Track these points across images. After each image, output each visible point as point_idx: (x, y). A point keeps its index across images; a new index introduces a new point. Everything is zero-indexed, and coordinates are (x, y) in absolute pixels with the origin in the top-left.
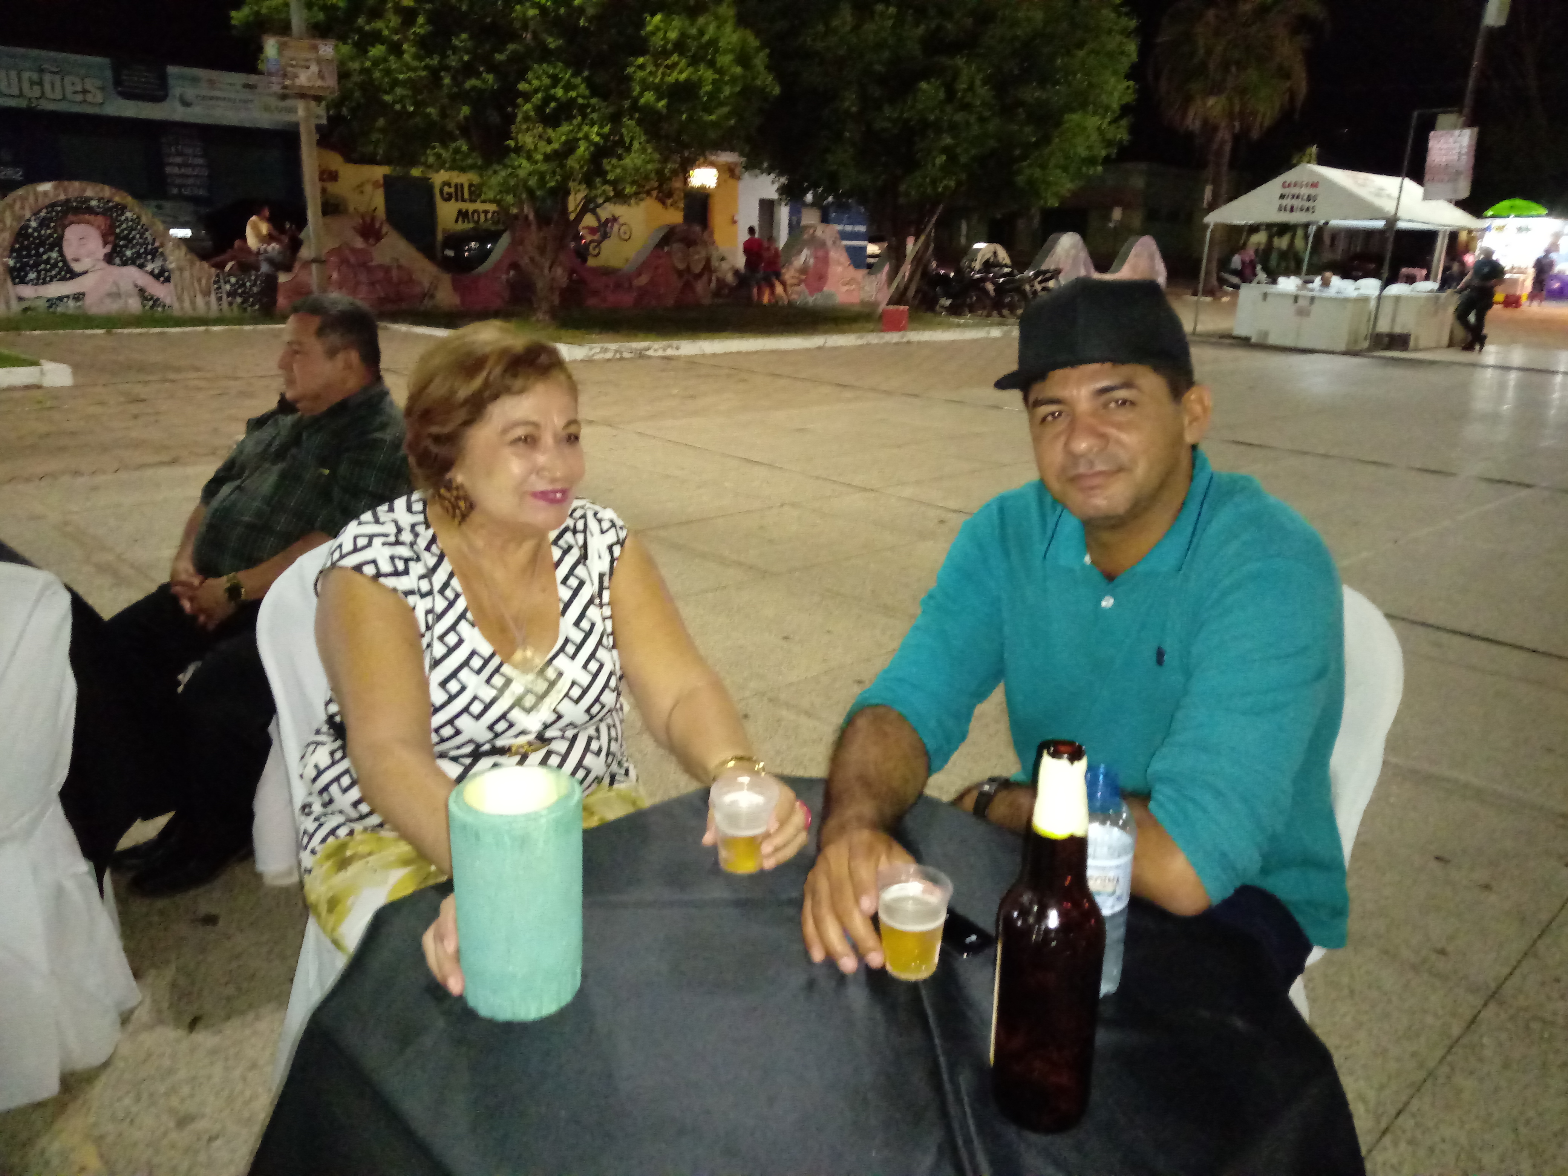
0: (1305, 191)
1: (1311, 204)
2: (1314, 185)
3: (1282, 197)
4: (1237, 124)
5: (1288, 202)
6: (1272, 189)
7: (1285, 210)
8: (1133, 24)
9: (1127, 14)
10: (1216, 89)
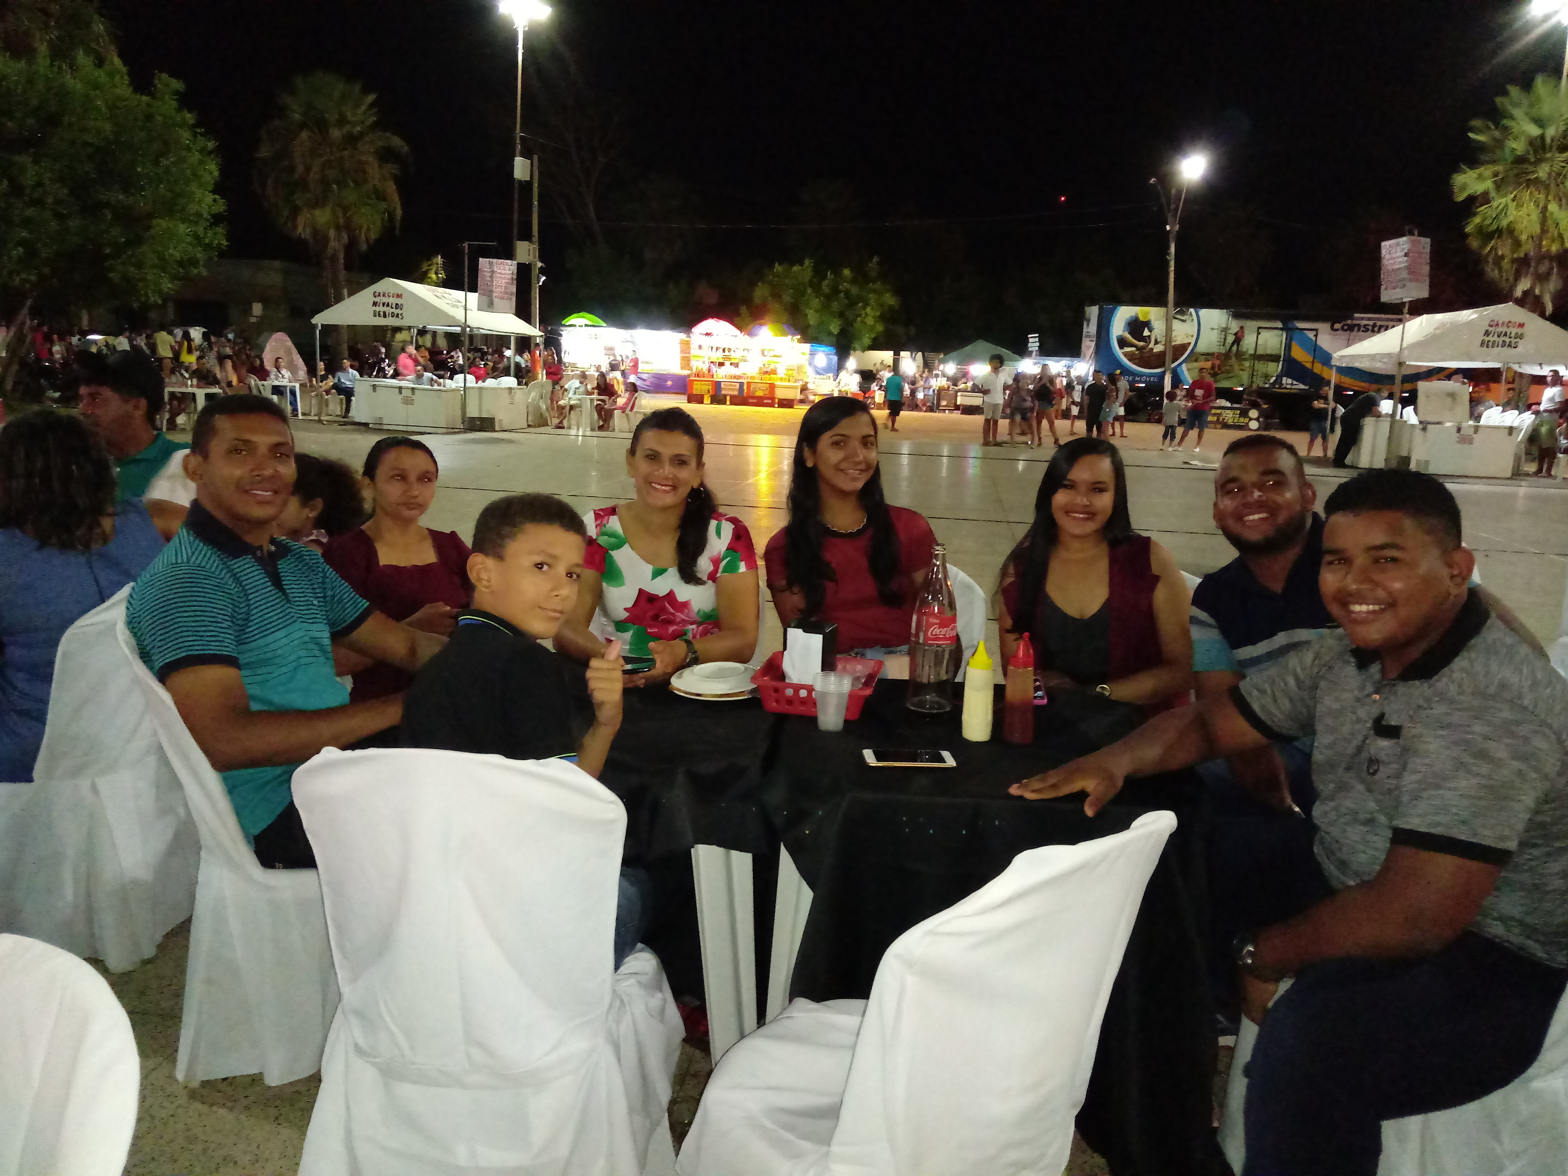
0: (393, 301)
1: (398, 311)
2: (399, 296)
3: (375, 304)
4: (345, 237)
5: (381, 309)
6: (365, 296)
7: (379, 316)
8: (211, 145)
9: (202, 134)
10: (317, 203)
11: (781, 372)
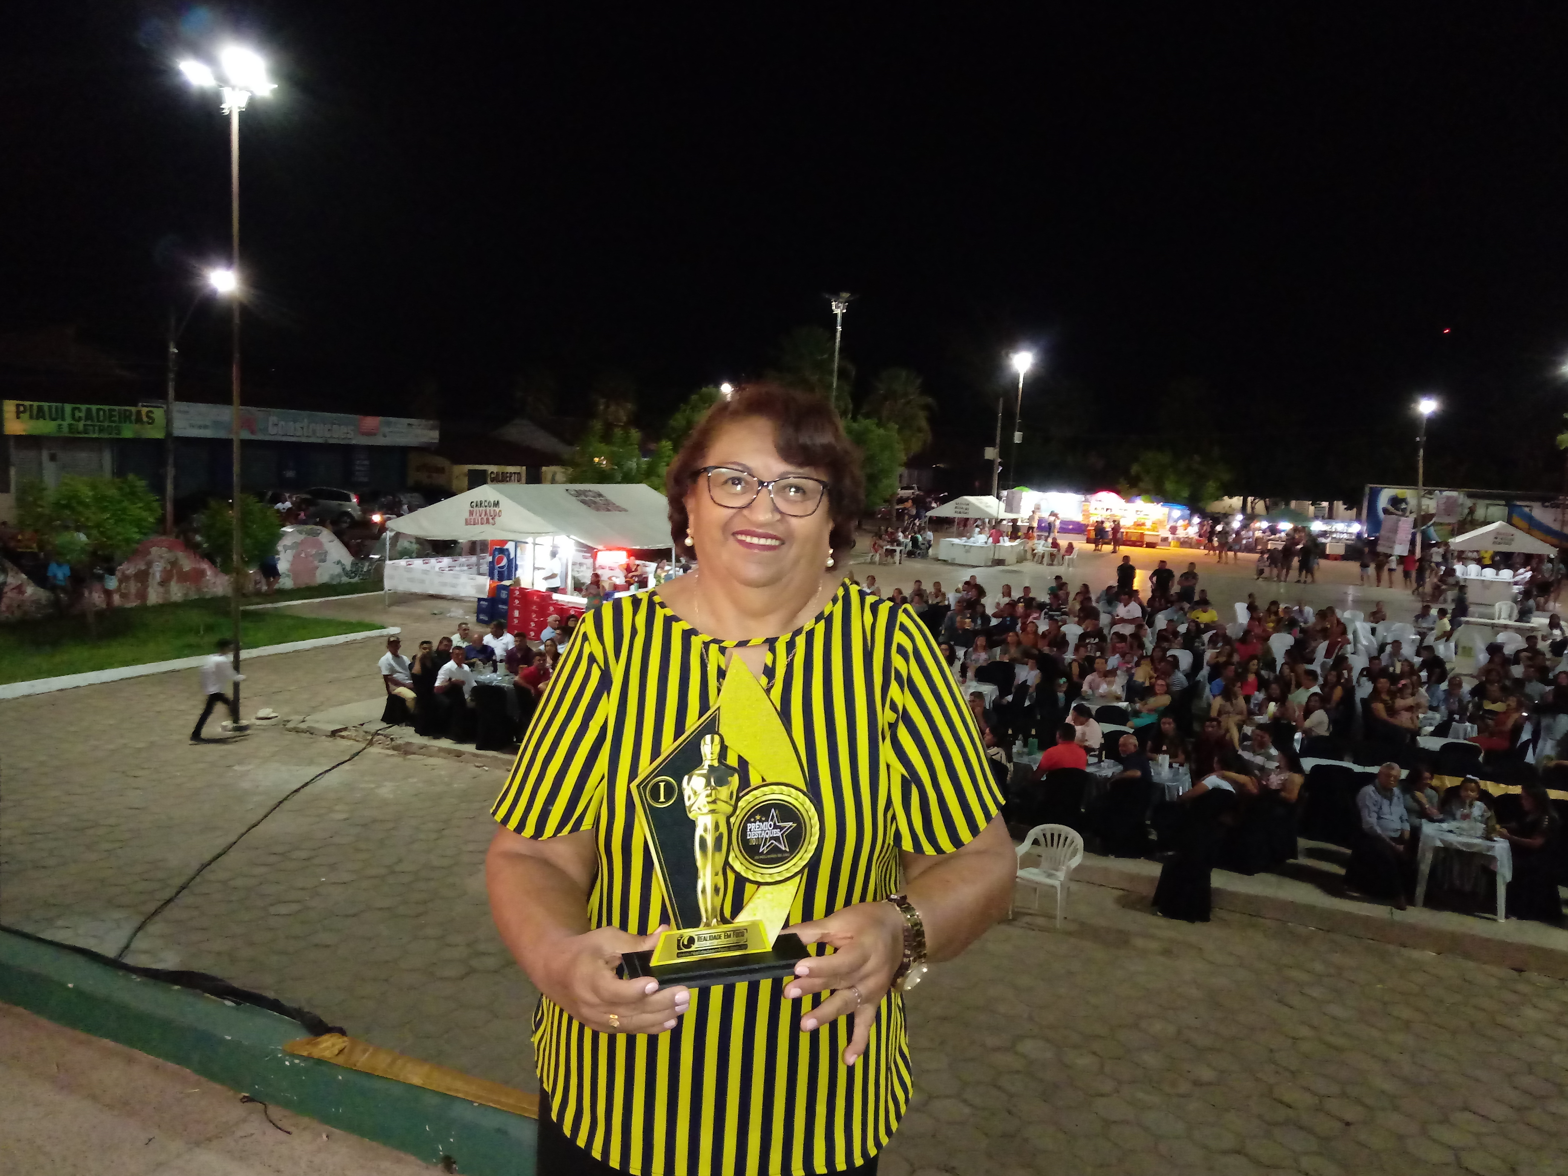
3: (957, 507)
6: (951, 505)
11: (1149, 524)
